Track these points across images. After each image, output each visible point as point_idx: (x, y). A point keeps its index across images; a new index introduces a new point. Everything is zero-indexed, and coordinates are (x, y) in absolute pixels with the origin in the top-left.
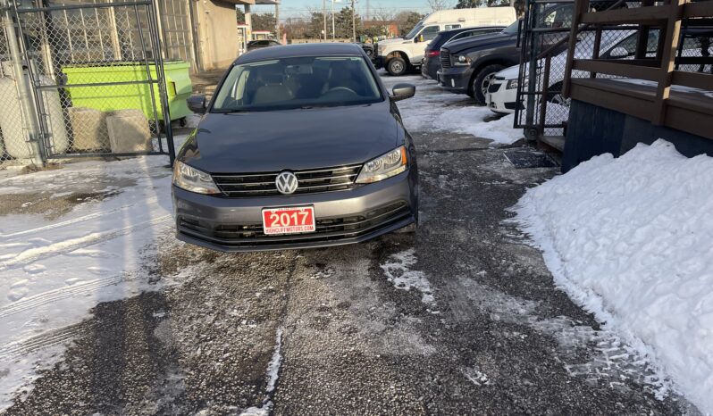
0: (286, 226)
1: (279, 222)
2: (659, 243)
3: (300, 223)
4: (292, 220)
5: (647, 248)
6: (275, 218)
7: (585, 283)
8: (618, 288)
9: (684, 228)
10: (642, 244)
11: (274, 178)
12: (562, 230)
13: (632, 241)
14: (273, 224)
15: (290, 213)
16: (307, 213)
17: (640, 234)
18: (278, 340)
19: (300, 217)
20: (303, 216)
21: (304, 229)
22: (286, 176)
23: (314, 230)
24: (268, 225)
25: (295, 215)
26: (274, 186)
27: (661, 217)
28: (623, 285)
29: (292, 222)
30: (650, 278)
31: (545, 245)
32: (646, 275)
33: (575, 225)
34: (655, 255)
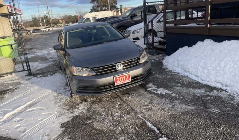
0: (122, 81)
1: (119, 80)
2: (231, 65)
3: (126, 80)
4: (124, 79)
5: (228, 67)
6: (118, 79)
7: (212, 81)
8: (225, 79)
9: (236, 60)
10: (225, 67)
11: (115, 66)
12: (191, 68)
13: (221, 66)
14: (118, 82)
15: (123, 77)
16: (128, 76)
17: (222, 64)
18: (142, 118)
19: (126, 77)
20: (127, 77)
21: (128, 81)
22: (119, 64)
23: (131, 81)
24: (116, 82)
25: (124, 77)
26: (115, 69)
27: (226, 58)
28: (226, 78)
29: (124, 80)
30: (235, 74)
31: (186, 74)
32: (233, 74)
33: (195, 66)
34: (231, 68)
